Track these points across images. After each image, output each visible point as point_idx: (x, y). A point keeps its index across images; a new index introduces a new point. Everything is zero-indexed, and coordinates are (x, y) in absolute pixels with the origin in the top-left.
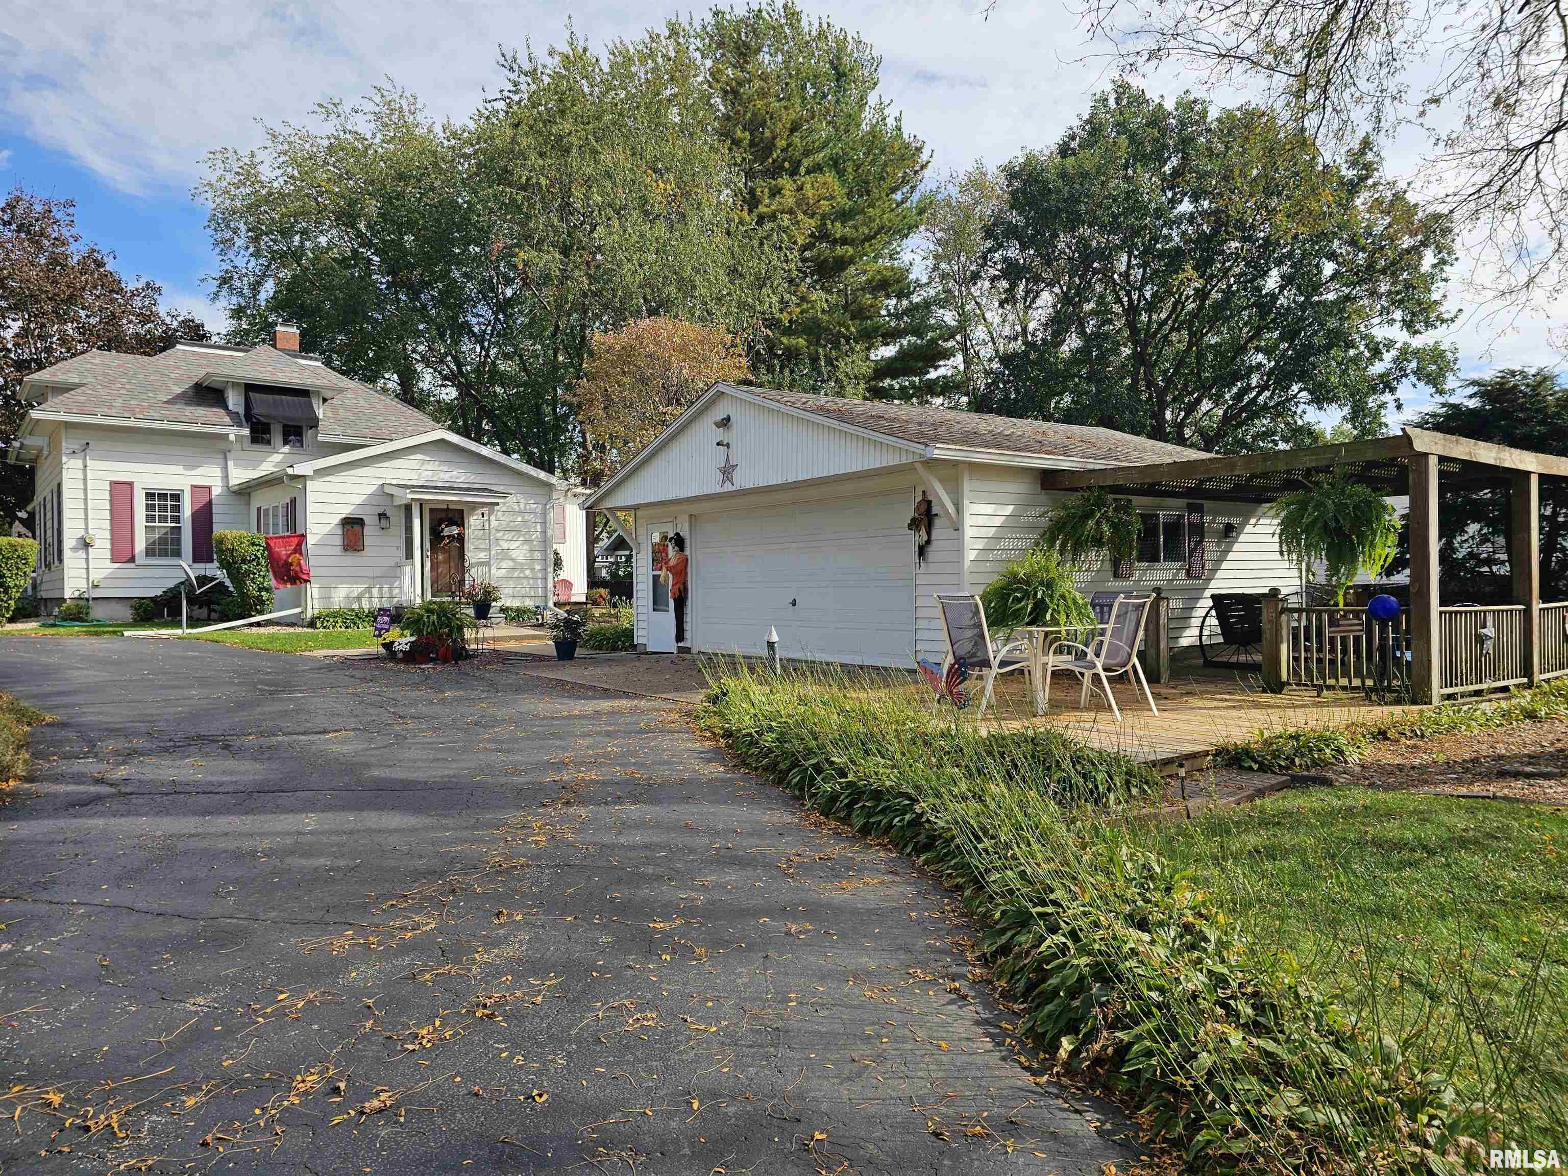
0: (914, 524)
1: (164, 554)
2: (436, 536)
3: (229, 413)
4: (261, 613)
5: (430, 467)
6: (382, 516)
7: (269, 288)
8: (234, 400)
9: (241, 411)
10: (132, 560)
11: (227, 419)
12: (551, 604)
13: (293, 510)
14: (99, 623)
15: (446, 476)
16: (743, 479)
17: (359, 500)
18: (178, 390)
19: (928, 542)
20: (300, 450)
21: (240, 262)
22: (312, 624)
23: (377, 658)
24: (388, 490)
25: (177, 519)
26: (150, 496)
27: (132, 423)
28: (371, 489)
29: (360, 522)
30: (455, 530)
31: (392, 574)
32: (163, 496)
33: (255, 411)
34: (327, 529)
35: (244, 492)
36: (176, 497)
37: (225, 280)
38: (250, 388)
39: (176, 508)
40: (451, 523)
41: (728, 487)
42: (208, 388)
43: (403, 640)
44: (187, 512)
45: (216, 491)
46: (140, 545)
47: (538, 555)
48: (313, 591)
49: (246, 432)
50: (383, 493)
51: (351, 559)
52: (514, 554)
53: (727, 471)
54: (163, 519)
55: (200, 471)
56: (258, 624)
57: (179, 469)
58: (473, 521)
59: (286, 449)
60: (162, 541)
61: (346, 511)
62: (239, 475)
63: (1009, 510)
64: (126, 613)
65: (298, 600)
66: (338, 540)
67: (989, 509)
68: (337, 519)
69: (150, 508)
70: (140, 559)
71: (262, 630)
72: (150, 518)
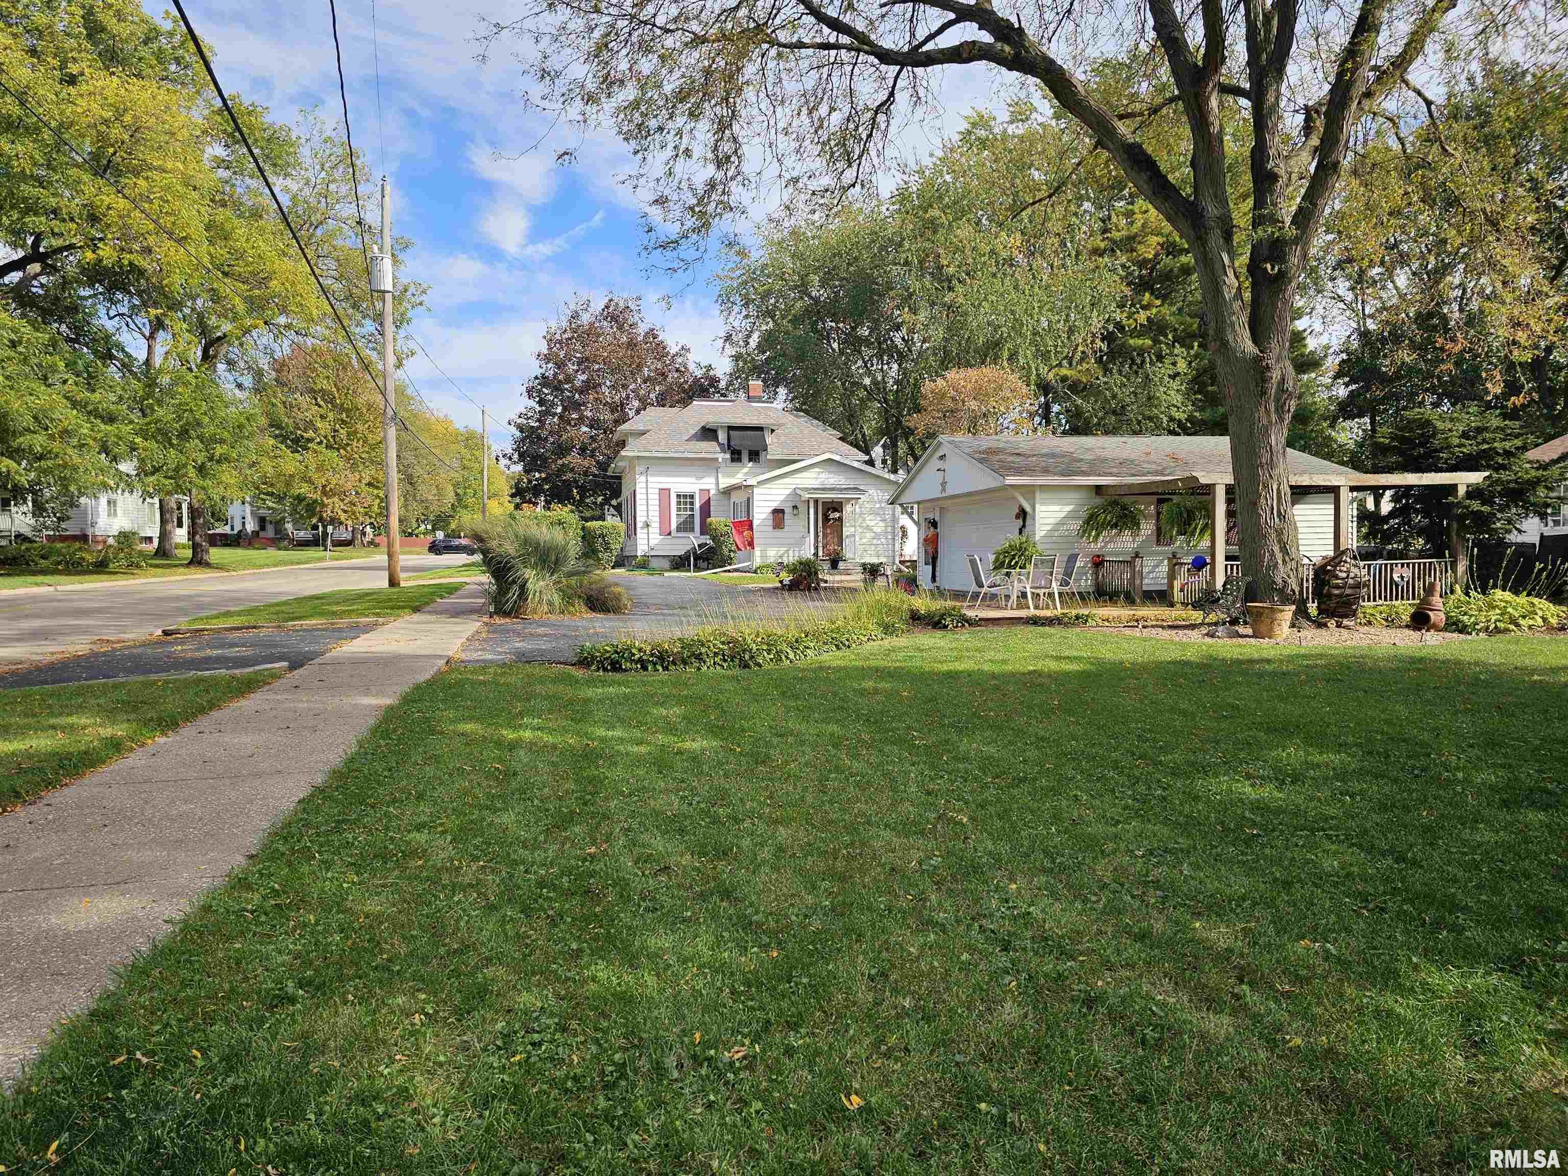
0: (1017, 517)
1: (685, 530)
2: (826, 519)
3: (719, 444)
4: (730, 564)
5: (823, 475)
6: (795, 507)
7: (754, 341)
8: (722, 436)
9: (726, 442)
10: (669, 534)
11: (718, 449)
12: (897, 562)
13: (749, 503)
14: (654, 570)
15: (832, 481)
16: (950, 491)
17: (782, 498)
18: (693, 432)
19: (1024, 526)
20: (757, 465)
21: (736, 324)
22: (755, 572)
23: (777, 588)
24: (798, 492)
25: (692, 509)
26: (679, 496)
27: (671, 455)
28: (788, 492)
29: (782, 511)
30: (837, 515)
31: (800, 542)
32: (685, 496)
33: (732, 443)
34: (763, 516)
35: (727, 492)
36: (692, 497)
37: (728, 338)
38: (731, 428)
39: (692, 503)
40: (835, 510)
41: (944, 495)
42: (709, 430)
43: (787, 578)
44: (697, 505)
45: (713, 492)
46: (674, 526)
47: (889, 529)
48: (757, 552)
49: (728, 456)
50: (795, 493)
51: (778, 533)
52: (875, 529)
53: (944, 484)
54: (686, 510)
55: (704, 480)
56: (729, 571)
57: (693, 480)
58: (848, 509)
59: (751, 464)
60: (685, 522)
61: (775, 505)
62: (725, 482)
63: (1070, 508)
64: (666, 564)
65: (750, 558)
66: (771, 523)
67: (1057, 508)
68: (770, 510)
69: (679, 503)
70: (674, 533)
71: (731, 574)
72: (679, 509)
